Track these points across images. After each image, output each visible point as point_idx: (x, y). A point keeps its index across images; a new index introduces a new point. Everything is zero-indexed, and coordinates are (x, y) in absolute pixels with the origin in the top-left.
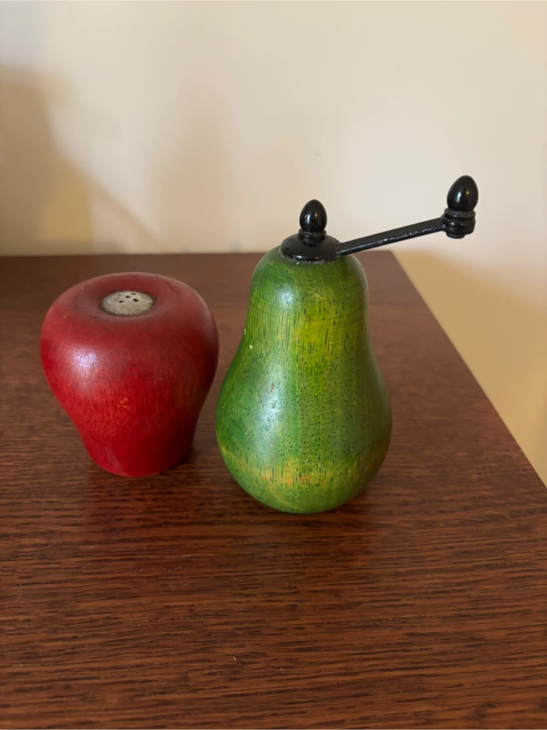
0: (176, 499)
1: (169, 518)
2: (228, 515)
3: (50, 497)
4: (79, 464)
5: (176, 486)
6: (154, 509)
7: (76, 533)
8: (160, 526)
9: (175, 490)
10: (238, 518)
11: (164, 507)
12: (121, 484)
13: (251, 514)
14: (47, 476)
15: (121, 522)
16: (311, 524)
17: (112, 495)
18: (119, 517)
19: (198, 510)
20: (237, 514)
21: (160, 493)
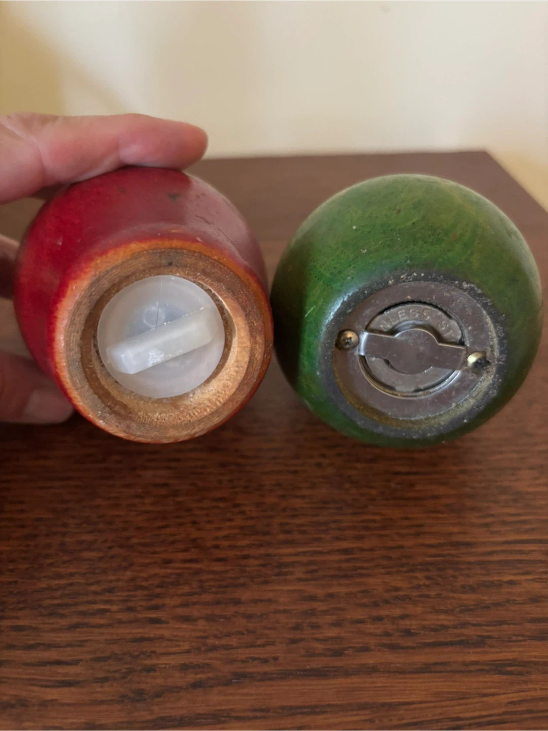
0: (249, 617)
1: (243, 662)
2: (351, 651)
3: (17, 618)
4: (67, 539)
5: (243, 585)
6: (210, 641)
7: (68, 705)
8: (228, 683)
9: (245, 595)
10: (370, 660)
11: (229, 635)
12: (145, 584)
13: (393, 647)
14: (11, 567)
15: (152, 674)
16: (509, 669)
17: (130, 609)
18: (148, 662)
19: (293, 641)
20: (365, 649)
21: (218, 603)
